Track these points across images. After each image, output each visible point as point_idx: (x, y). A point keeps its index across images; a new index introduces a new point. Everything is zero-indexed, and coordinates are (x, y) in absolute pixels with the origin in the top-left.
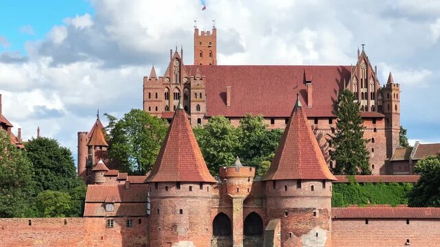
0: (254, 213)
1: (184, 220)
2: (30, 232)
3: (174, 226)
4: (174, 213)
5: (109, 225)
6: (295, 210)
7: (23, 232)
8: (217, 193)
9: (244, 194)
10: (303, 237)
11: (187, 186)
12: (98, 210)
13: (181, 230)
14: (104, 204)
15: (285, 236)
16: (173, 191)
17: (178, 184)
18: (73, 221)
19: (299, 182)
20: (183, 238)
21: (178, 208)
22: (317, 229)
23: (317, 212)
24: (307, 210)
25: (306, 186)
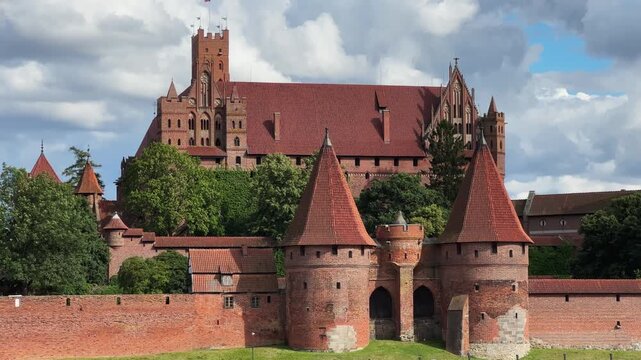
0: (423, 287)
1: (342, 296)
2: (119, 315)
3: (329, 306)
4: (329, 287)
5: (228, 303)
6: (489, 283)
7: (109, 314)
8: (374, 260)
9: (414, 261)
10: (500, 319)
11: (347, 251)
12: (211, 283)
13: (339, 311)
14: (219, 276)
15: (476, 317)
16: (328, 257)
17: (334, 249)
18: (177, 299)
19: (494, 246)
20: (342, 322)
21: (335, 281)
22: (517, 309)
23: (517, 285)
24: (505, 283)
25: (503, 250)
